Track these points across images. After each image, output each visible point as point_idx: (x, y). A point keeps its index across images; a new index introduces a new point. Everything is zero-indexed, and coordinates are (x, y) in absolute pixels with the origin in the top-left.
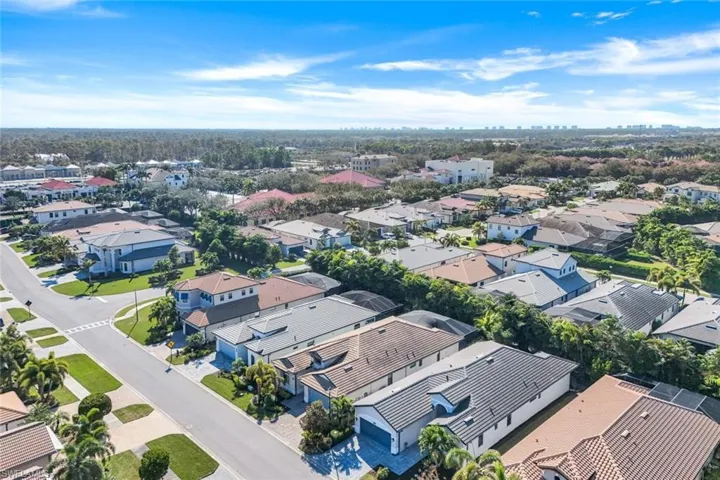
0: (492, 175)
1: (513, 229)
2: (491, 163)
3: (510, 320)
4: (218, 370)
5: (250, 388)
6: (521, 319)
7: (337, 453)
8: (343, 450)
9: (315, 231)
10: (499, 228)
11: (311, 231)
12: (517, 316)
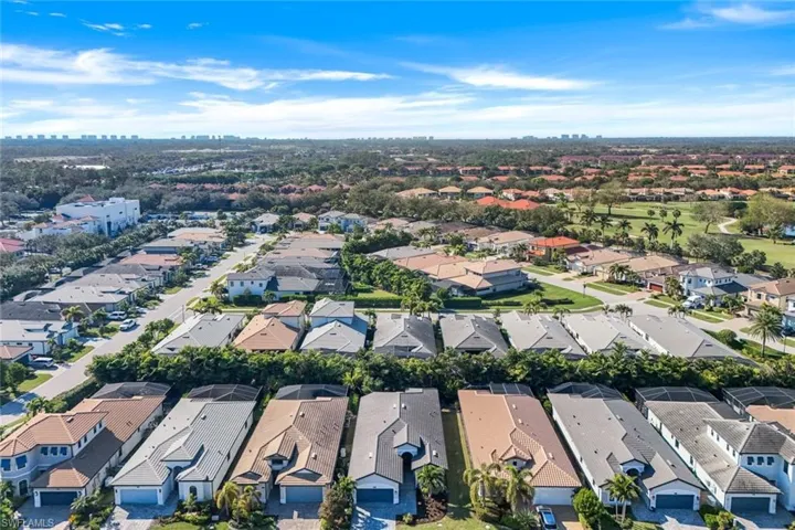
0: (140, 216)
1: (257, 283)
2: (136, 203)
3: (375, 370)
4: (151, 520)
5: (216, 518)
6: (385, 368)
7: (359, 525)
8: (360, 521)
9: (29, 330)
10: (242, 284)
11: (24, 332)
12: (378, 365)
